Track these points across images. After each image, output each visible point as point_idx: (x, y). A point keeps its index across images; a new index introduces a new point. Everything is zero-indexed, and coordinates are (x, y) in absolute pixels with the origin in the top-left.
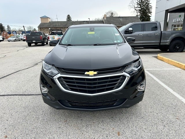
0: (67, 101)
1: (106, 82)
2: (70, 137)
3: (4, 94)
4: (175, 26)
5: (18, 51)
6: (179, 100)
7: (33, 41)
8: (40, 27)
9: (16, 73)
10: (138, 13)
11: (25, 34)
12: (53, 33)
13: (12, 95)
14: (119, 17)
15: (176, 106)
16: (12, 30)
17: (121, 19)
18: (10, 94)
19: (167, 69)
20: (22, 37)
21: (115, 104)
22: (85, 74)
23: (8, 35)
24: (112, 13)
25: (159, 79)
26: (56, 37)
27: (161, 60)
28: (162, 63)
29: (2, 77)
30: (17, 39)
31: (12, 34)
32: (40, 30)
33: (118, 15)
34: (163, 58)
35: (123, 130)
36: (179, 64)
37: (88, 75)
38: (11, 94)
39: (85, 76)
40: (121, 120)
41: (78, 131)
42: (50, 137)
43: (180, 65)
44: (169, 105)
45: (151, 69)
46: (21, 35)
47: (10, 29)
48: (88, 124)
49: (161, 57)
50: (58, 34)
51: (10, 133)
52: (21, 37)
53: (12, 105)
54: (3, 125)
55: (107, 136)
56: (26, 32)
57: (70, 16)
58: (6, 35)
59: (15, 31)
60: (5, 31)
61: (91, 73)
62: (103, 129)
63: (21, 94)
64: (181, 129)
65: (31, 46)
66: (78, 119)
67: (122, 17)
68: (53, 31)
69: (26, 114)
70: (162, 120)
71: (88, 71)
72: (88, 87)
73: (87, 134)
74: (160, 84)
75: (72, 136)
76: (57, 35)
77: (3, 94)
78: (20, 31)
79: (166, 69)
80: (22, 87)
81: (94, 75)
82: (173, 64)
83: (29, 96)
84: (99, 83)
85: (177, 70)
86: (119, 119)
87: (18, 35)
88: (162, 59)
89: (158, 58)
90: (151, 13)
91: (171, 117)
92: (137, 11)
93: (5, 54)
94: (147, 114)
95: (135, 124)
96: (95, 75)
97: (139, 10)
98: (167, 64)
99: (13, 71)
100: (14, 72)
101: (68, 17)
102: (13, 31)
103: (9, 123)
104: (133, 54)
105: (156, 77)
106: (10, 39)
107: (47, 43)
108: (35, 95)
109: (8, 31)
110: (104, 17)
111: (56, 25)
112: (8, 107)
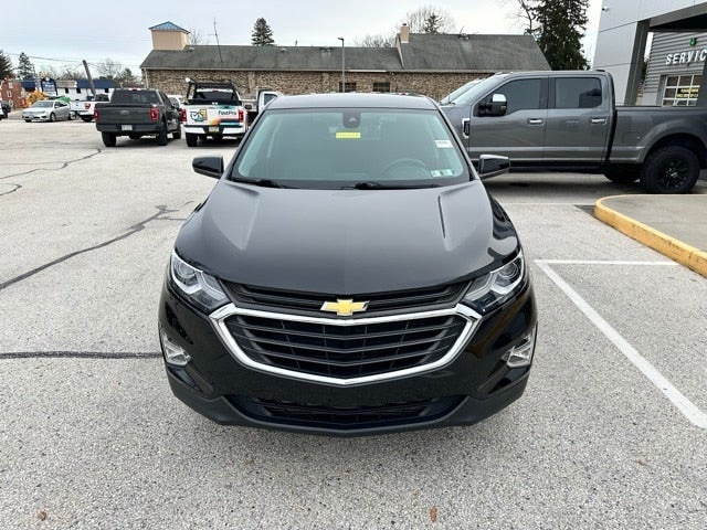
0: (257, 400)
1: (396, 339)
2: (264, 522)
3: (25, 350)
4: (672, 81)
5: (66, 165)
6: (654, 392)
7: (125, 128)
8: (151, 67)
9: (62, 264)
10: (534, 21)
11: (89, 91)
12: (199, 98)
13: (54, 354)
14: (459, 36)
15: (641, 415)
16: (37, 72)
17: (467, 46)
18: (45, 350)
19: (625, 263)
20: (81, 107)
21: (422, 414)
22: (323, 309)
23: (23, 92)
24: (434, 17)
25: (591, 303)
26: (213, 114)
27: (607, 224)
28: (609, 234)
29: (11, 278)
30: (60, 113)
31: (38, 90)
32: (151, 77)
33: (454, 26)
34: (614, 216)
35: (450, 502)
36: (670, 243)
37: (333, 315)
38: (51, 350)
39: (322, 314)
40: (446, 463)
41: (292, 501)
42: (198, 520)
43: (675, 250)
44: (618, 411)
45: (567, 262)
46: (73, 94)
47: (29, 69)
48: (329, 477)
49: (606, 213)
50: (221, 102)
51: (56, 501)
52: (73, 106)
53: (57, 394)
54: (28, 471)
55: (393, 522)
56: (95, 81)
57: (267, 24)
58: (16, 94)
59: (51, 80)
60: (11, 76)
61: (345, 307)
62: (381, 496)
63: (88, 350)
64: (651, 501)
65: (117, 142)
66: (292, 455)
67: (470, 36)
68: (200, 87)
69: (107, 430)
70: (587, 469)
71: (333, 299)
72: (332, 356)
73: (326, 512)
74: (594, 325)
75: (271, 520)
76: (215, 105)
77: (21, 349)
78: (69, 77)
79: (622, 263)
80: (91, 325)
81: (354, 313)
82: (650, 244)
83: (118, 360)
84: (370, 342)
85: (663, 267)
86: (439, 459)
87: (61, 92)
88: (610, 220)
89: (598, 213)
90: (585, 22)
91: (619, 455)
92: (530, 12)
93: (18, 180)
94: (536, 443)
95: (494, 480)
96: (357, 315)
97: (539, 9)
98: (626, 241)
99: (53, 255)
100: (57, 258)
101: (259, 29)
102: (44, 80)
103: (52, 465)
104: (495, 235)
105: (579, 293)
106: (32, 110)
107: (177, 136)
108: (137, 357)
109: (22, 77)
110: (399, 35)
111: (213, 61)
112: (43, 402)
